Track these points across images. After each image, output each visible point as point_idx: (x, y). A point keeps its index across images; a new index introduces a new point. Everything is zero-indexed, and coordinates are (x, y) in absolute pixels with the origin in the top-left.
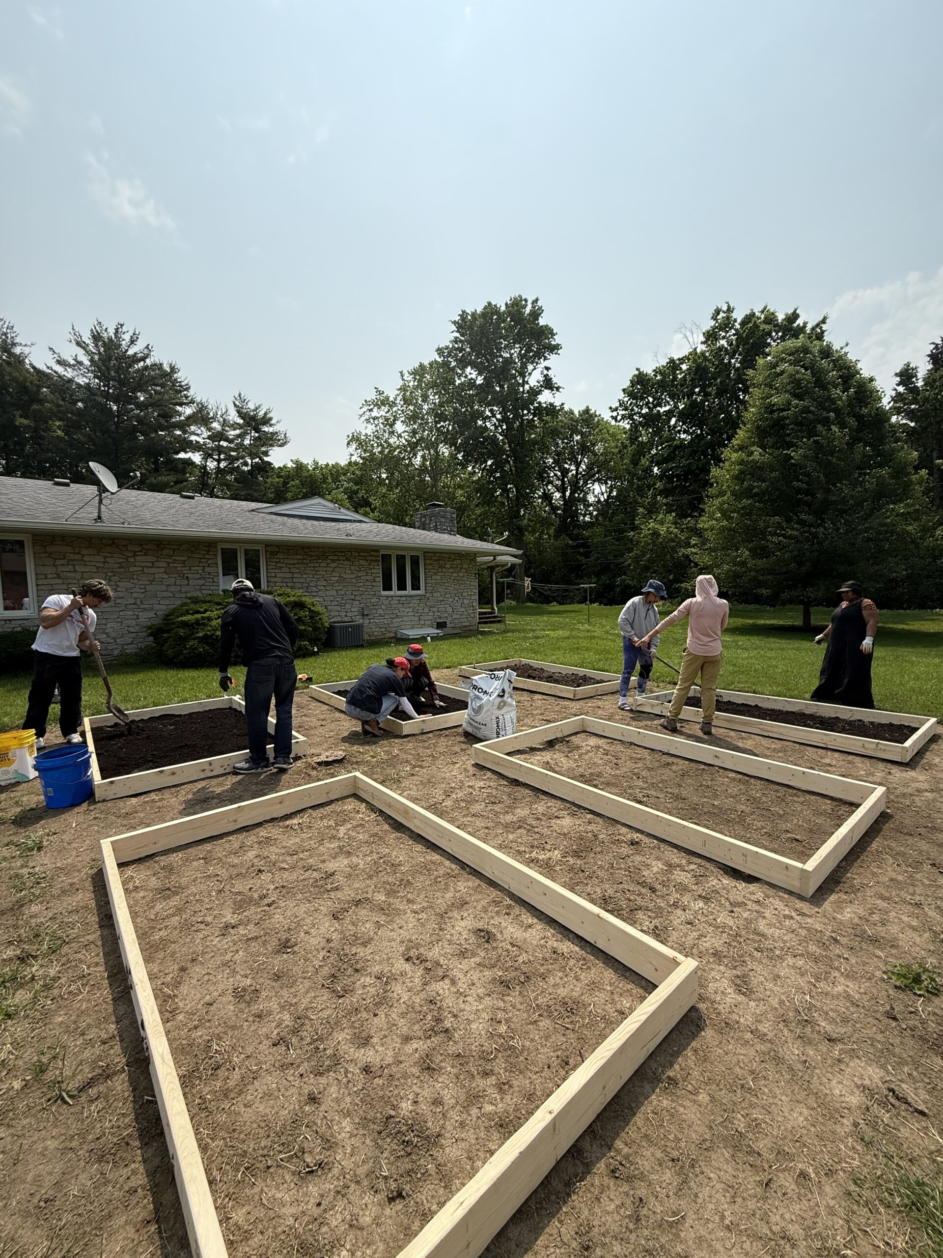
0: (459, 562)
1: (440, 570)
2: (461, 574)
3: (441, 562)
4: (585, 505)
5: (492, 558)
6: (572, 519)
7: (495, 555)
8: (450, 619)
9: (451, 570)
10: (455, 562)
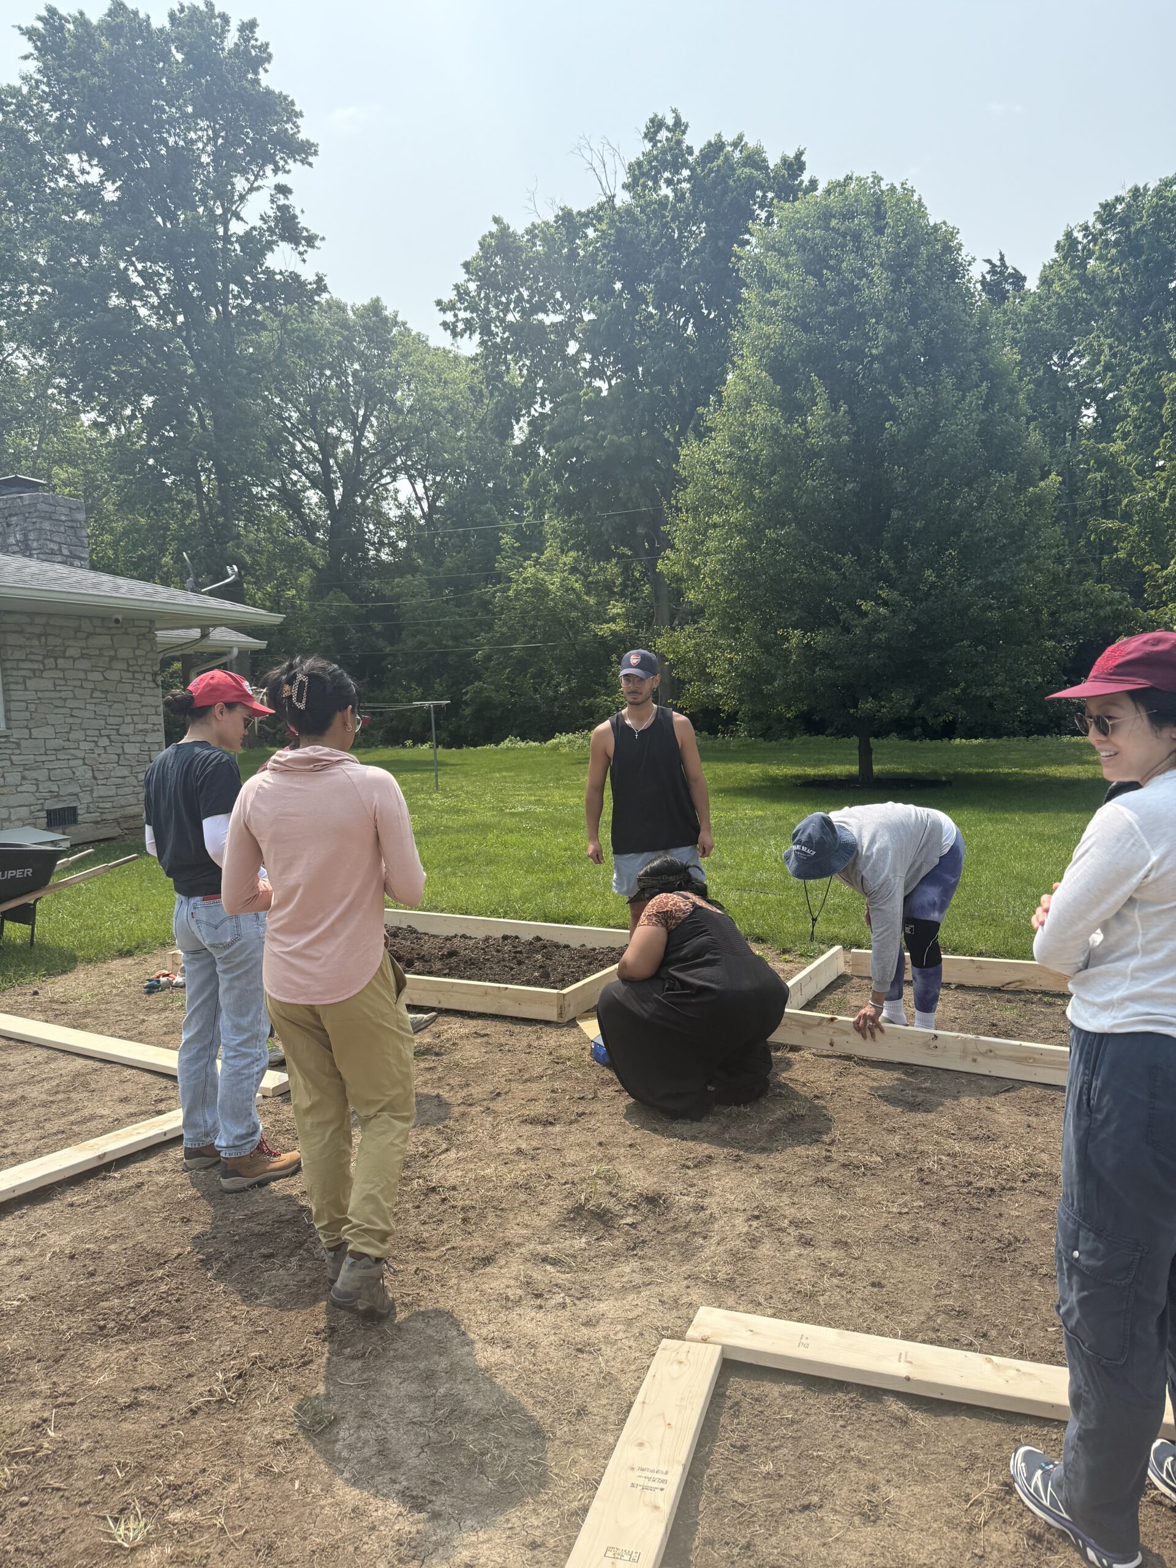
0: (106, 641)
1: (50, 662)
2: (113, 675)
3: (52, 641)
4: (377, 524)
5: (196, 633)
6: (353, 555)
7: (206, 624)
8: (86, 798)
9: (84, 664)
10: (96, 641)
